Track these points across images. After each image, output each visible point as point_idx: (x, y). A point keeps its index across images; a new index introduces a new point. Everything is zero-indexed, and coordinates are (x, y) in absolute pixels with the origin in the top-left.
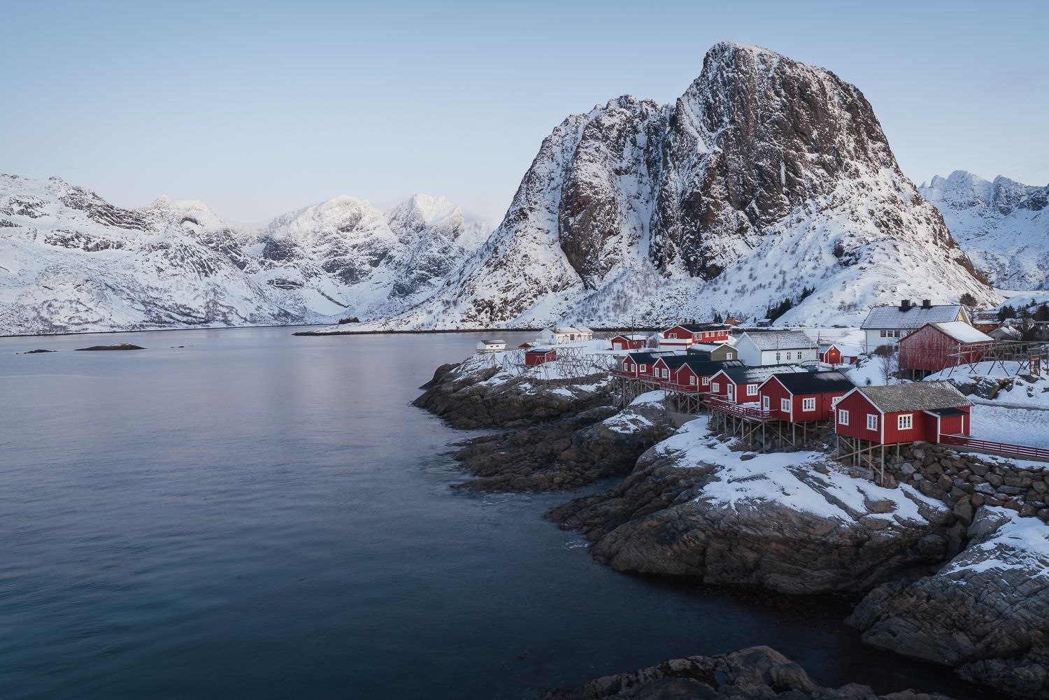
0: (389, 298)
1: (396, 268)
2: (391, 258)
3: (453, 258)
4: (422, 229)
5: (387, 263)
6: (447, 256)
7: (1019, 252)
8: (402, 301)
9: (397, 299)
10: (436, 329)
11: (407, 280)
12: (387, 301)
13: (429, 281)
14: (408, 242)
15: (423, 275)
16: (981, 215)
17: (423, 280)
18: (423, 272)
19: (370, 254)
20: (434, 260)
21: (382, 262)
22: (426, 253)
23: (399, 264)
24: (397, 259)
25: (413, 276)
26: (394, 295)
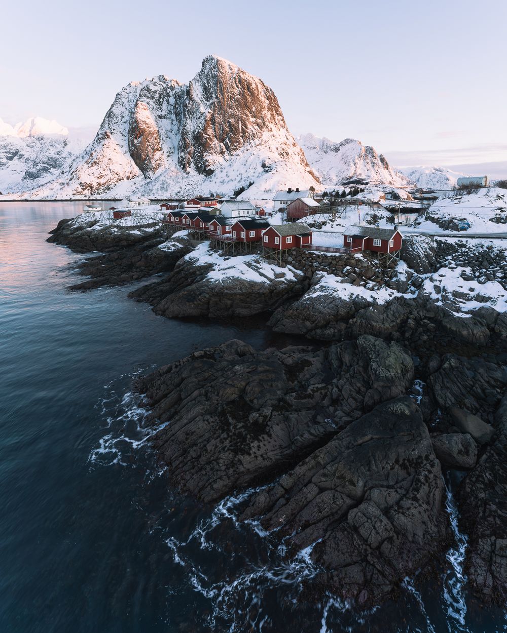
0: (23, 180)
1: (25, 162)
2: (21, 156)
3: (65, 158)
4: (42, 139)
5: (19, 159)
6: (61, 157)
7: (330, 169)
8: (32, 182)
9: (28, 181)
10: (57, 199)
11: (34, 169)
12: (21, 182)
13: (49, 170)
14: (33, 147)
15: (45, 167)
16: (317, 153)
17: (45, 170)
18: (45, 165)
19: (6, 153)
20: (51, 158)
21: (16, 158)
22: (47, 154)
23: (28, 159)
24: (26, 157)
25: (38, 168)
26: (26, 178)
